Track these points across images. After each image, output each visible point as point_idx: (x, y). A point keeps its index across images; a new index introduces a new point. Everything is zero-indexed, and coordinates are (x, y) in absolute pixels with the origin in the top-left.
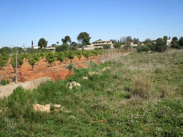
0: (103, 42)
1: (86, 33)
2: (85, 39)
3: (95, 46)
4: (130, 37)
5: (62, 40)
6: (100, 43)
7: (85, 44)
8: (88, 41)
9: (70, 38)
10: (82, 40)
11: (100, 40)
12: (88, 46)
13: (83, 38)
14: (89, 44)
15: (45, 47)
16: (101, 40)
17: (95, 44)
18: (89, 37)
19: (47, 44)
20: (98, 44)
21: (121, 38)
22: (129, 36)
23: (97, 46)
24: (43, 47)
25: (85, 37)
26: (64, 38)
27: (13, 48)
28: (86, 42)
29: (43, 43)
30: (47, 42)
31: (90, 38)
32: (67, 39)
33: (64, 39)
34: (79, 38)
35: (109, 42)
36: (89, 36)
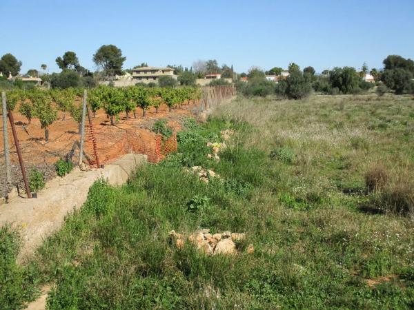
0: (154, 71)
1: (115, 47)
2: (111, 62)
3: (135, 77)
4: (215, 61)
5: (58, 60)
6: (145, 71)
7: (113, 74)
8: (118, 65)
9: (77, 56)
10: (104, 64)
11: (143, 65)
12: (117, 77)
13: (107, 58)
14: (120, 73)
15: (16, 75)
16: (146, 66)
17: (135, 74)
18: (122, 56)
19: (21, 68)
20: (142, 74)
21: (195, 63)
22: (213, 60)
23: (140, 78)
24: (11, 76)
25: (112, 56)
26: (62, 56)
28: (114, 68)
29: (11, 65)
30: (21, 64)
31: (124, 59)
32: (69, 59)
33: (63, 59)
34: (97, 58)
35: (169, 71)
36: (121, 55)
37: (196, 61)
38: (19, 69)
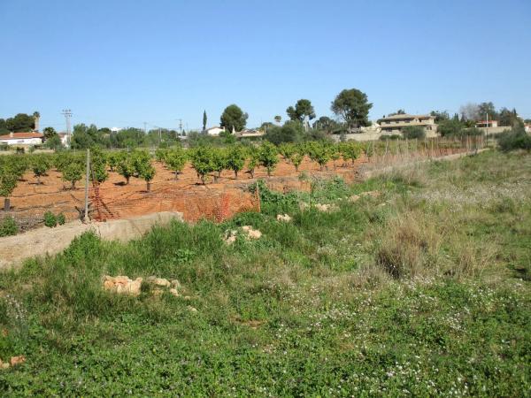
0: (408, 120)
1: (359, 91)
2: (354, 110)
3: (383, 129)
4: (490, 104)
5: (290, 110)
6: (397, 120)
7: (356, 125)
8: (362, 114)
9: (312, 105)
10: (344, 113)
11: (400, 112)
12: (363, 128)
13: (349, 105)
14: (367, 124)
15: (241, 130)
16: (403, 113)
17: (384, 125)
18: (368, 103)
19: (247, 121)
20: (393, 124)
21: (462, 107)
22: (488, 102)
23: (390, 129)
24: (234, 131)
25: (353, 103)
26: (294, 105)
27: (150, 132)
28: (359, 117)
29: (235, 118)
30: (247, 116)
31: (370, 106)
32: (303, 108)
33: (295, 109)
34: (337, 106)
35: (427, 118)
36: (366, 100)
37: (465, 105)
38: (244, 123)
